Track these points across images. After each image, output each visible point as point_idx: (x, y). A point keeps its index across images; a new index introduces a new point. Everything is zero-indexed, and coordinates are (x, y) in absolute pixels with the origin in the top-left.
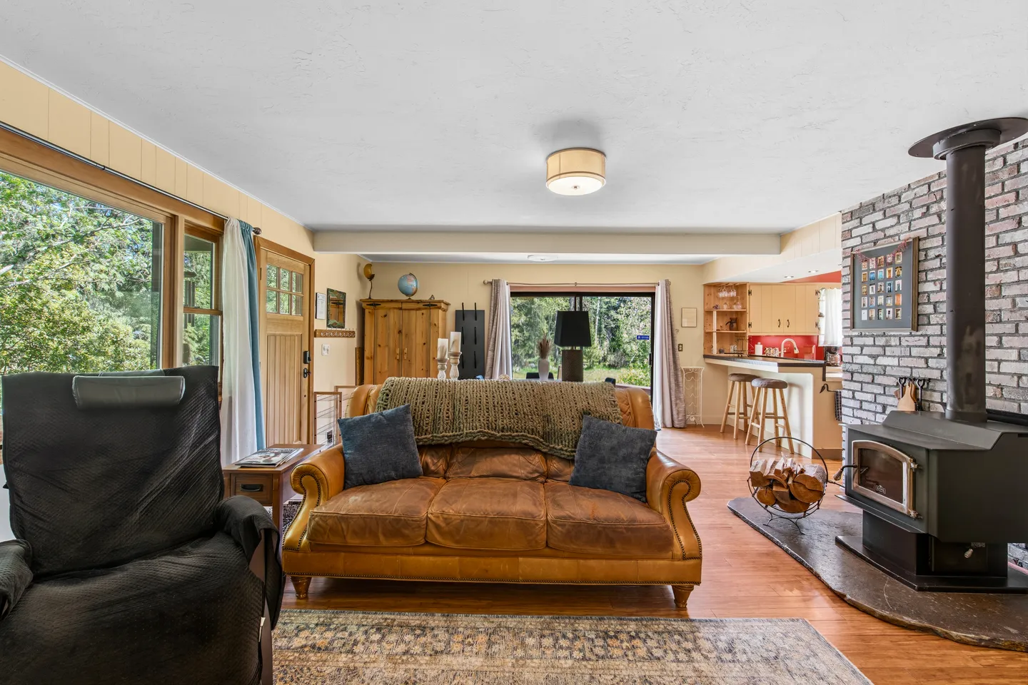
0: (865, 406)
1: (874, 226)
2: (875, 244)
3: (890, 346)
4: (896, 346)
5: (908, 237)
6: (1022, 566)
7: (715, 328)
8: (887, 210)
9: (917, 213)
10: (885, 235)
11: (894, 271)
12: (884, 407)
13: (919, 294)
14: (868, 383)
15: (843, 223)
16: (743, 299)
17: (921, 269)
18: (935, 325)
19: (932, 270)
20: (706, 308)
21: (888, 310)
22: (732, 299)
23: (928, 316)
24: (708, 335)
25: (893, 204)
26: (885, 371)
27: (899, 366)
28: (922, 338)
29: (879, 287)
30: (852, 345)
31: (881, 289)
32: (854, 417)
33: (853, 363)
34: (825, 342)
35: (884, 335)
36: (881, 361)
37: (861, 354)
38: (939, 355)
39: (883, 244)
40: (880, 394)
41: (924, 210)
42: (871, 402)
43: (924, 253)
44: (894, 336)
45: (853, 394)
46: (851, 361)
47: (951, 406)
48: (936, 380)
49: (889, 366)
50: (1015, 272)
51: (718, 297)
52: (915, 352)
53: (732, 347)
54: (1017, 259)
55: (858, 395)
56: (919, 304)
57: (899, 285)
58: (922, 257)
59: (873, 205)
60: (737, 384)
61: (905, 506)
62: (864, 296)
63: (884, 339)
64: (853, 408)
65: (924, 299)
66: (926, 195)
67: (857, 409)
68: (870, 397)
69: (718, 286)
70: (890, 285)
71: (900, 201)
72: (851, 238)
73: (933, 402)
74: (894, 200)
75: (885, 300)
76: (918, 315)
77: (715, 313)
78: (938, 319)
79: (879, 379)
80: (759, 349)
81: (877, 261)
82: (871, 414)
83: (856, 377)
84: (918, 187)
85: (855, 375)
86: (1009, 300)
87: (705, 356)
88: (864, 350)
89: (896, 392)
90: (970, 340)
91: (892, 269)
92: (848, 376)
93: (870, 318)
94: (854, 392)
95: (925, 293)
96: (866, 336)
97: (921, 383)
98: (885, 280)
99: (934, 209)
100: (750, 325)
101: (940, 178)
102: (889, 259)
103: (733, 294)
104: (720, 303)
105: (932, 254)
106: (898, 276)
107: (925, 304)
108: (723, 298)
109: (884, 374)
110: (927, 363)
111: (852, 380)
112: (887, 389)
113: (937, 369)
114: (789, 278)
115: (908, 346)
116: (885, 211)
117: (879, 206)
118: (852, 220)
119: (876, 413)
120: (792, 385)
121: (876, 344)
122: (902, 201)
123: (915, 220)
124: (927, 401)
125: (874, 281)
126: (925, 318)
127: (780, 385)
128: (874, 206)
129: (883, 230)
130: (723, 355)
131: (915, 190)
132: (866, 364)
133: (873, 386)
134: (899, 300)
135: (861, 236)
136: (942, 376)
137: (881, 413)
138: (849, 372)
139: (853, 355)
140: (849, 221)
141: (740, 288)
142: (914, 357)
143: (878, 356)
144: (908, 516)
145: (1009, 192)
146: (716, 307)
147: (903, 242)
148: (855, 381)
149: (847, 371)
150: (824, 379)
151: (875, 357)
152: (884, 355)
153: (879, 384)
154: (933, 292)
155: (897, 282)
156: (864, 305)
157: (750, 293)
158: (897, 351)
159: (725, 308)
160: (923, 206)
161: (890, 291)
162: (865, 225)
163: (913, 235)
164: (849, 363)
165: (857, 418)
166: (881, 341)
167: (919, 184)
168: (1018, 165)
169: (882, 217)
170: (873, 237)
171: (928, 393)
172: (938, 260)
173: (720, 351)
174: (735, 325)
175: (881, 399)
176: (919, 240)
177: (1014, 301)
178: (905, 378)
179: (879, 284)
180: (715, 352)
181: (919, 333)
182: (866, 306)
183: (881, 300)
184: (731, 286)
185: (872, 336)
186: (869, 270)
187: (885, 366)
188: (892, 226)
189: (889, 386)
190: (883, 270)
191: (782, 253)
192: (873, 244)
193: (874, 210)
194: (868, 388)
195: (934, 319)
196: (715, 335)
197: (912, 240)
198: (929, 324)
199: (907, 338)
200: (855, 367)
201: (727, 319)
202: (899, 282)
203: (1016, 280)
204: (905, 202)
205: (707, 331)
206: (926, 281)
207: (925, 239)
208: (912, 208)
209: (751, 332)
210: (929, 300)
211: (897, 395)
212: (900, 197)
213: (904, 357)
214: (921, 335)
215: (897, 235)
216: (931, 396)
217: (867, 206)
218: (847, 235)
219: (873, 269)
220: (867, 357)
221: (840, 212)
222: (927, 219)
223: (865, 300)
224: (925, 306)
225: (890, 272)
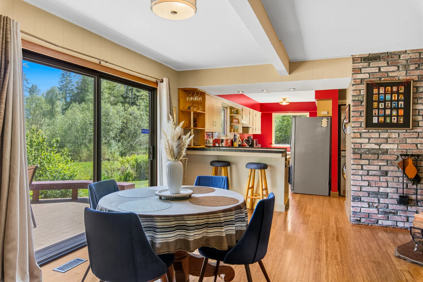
0: (372, 173)
1: (380, 69)
3: (391, 138)
4: (395, 138)
5: (405, 79)
8: (390, 62)
9: (413, 67)
10: (388, 75)
11: (398, 96)
12: (386, 172)
13: (413, 110)
14: (374, 160)
15: (354, 63)
16: (204, 103)
17: (415, 97)
18: (422, 127)
19: (421, 98)
21: (393, 117)
25: (394, 59)
26: (387, 152)
27: (398, 149)
28: (414, 133)
29: (387, 105)
30: (361, 138)
31: (388, 106)
32: (362, 180)
35: (387, 132)
36: (384, 146)
37: (368, 143)
39: (387, 80)
40: (384, 165)
41: (417, 66)
42: (376, 171)
43: (416, 89)
44: (395, 132)
46: (360, 147)
49: (390, 149)
51: (186, 100)
52: (409, 141)
55: (367, 167)
56: (413, 115)
57: (401, 104)
58: (415, 91)
62: (375, 109)
63: (387, 134)
64: (361, 175)
65: (416, 113)
66: (418, 58)
67: (364, 175)
68: (375, 168)
70: (395, 104)
71: (399, 58)
72: (361, 73)
74: (396, 57)
75: (391, 112)
76: (413, 121)
77: (192, 113)
79: (382, 157)
81: (385, 89)
82: (376, 177)
84: (412, 53)
85: (363, 155)
88: (370, 141)
89: (399, 164)
91: (396, 95)
92: (358, 156)
93: (379, 122)
94: (362, 165)
95: (416, 109)
96: (372, 132)
98: (391, 101)
99: (422, 67)
100: (207, 124)
102: (395, 90)
105: (422, 90)
106: (401, 99)
109: (386, 154)
110: (417, 146)
111: (361, 159)
112: (389, 162)
115: (404, 138)
116: (388, 62)
117: (384, 58)
118: (361, 62)
119: (380, 176)
121: (381, 137)
122: (401, 59)
123: (409, 70)
128: (379, 58)
129: (386, 72)
131: (411, 55)
132: (373, 149)
133: (379, 161)
134: (401, 112)
135: (369, 73)
137: (384, 176)
139: (361, 144)
140: (359, 63)
141: (203, 95)
142: (408, 144)
143: (381, 144)
148: (364, 159)
151: (379, 145)
152: (386, 143)
153: (383, 160)
154: (421, 110)
155: (400, 103)
156: (375, 114)
157: (206, 100)
158: (397, 141)
160: (415, 64)
161: (395, 107)
162: (373, 67)
163: (409, 78)
164: (357, 148)
165: (365, 181)
167: (413, 51)
169: (385, 65)
170: (379, 75)
175: (384, 168)
176: (414, 81)
179: (387, 102)
180: (193, 145)
181: (412, 131)
182: (377, 115)
183: (388, 112)
185: (378, 132)
186: (379, 94)
187: (387, 149)
188: (393, 71)
189: (390, 160)
190: (390, 95)
191: (292, 75)
192: (379, 79)
193: (379, 60)
194: (374, 162)
195: (421, 124)
196: (193, 131)
198: (418, 126)
199: (404, 134)
200: (363, 151)
204: (403, 59)
206: (418, 104)
208: (408, 64)
209: (208, 129)
210: (420, 113)
212: (400, 56)
213: (401, 144)
215: (397, 76)
217: (374, 56)
218: (356, 71)
219: (382, 94)
220: (373, 144)
221: (352, 56)
222: (418, 71)
223: (375, 112)
224: (417, 117)
225: (395, 97)
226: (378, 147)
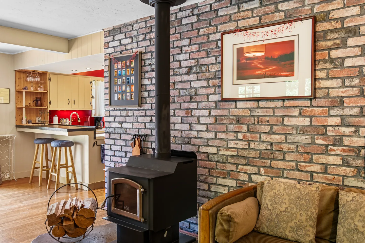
0: (117, 153)
1: (120, 42)
2: (121, 53)
3: (128, 116)
4: (131, 116)
5: (136, 51)
6: (182, 230)
7: (24, 105)
8: (127, 33)
9: (141, 38)
10: (126, 48)
11: (130, 71)
12: (126, 153)
13: (142, 85)
14: (118, 139)
15: (105, 37)
16: (45, 84)
17: (143, 71)
18: (149, 104)
19: (147, 72)
20: (17, 88)
21: (127, 94)
22: (37, 83)
23: (145, 98)
24: (19, 110)
25: (129, 30)
26: (126, 131)
27: (133, 128)
28: (143, 111)
29: (123, 80)
30: (110, 116)
31: (124, 81)
32: (111, 161)
33: (110, 127)
34: (95, 114)
35: (126, 110)
36: (125, 125)
37: (114, 122)
38: (150, 121)
39: (125, 54)
40: (124, 146)
41: (144, 36)
42: (119, 151)
43: (144, 62)
44: (130, 110)
45: (111, 146)
46: (109, 126)
47: (157, 151)
48: (149, 135)
49: (128, 128)
50: (180, 76)
51: (26, 81)
52: (140, 119)
53: (38, 118)
54: (181, 69)
55: (114, 148)
56: (142, 91)
57: (132, 79)
58: (143, 64)
59: (120, 28)
60: (41, 145)
61: (138, 216)
62: (116, 85)
63: (126, 112)
64: (110, 156)
65: (144, 89)
66: (144, 27)
67: (113, 156)
68: (118, 148)
69: (27, 73)
70: (128, 79)
71: (133, 29)
72: (109, 48)
73: (148, 148)
74: (130, 28)
75: (126, 89)
76: (141, 98)
77: (24, 93)
78: (150, 100)
79: (124, 137)
80: (56, 119)
81: (122, 64)
82: (119, 158)
83: (113, 136)
84: (141, 22)
85: (112, 135)
86: (178, 91)
87: (17, 126)
88: (116, 119)
89: (131, 144)
90: (164, 112)
91: (129, 69)
92: (108, 136)
93: (119, 99)
94: (111, 145)
95: (144, 85)
96: (117, 110)
97: (143, 138)
98: (126, 76)
99: (148, 37)
100: (50, 103)
101: (150, 19)
102: (128, 64)
103: (38, 79)
104: (29, 86)
105: (147, 62)
106: (132, 74)
107: (144, 91)
108: (31, 82)
109: (126, 134)
110: (145, 125)
111: (110, 138)
112: (127, 142)
113: (150, 129)
114: (74, 72)
115: (137, 116)
116: (126, 33)
117: (123, 30)
118: (109, 36)
119: (122, 157)
120: (77, 143)
121: (122, 115)
122: (134, 29)
123: (139, 41)
124: (146, 148)
125: (120, 76)
126: (144, 100)
127: (69, 144)
128: (120, 30)
129: (125, 45)
130: (31, 125)
131: (140, 24)
132: (117, 128)
133: (121, 141)
134: (133, 88)
135: (114, 47)
136: (152, 133)
137: (124, 157)
138: (108, 133)
139: (110, 122)
140: (108, 37)
141: (43, 75)
142: (140, 122)
143: (123, 122)
144: (140, 222)
145: (178, 33)
146: (25, 88)
147: (134, 54)
148: (112, 139)
149: (107, 132)
150: (95, 138)
151: (121, 123)
152: (126, 122)
153: (123, 140)
154: (148, 85)
157: (49, 79)
158: (132, 119)
159: (32, 90)
160: (143, 34)
161: (128, 83)
162: (116, 40)
163: (139, 50)
164: (108, 127)
165: (113, 161)
166: (124, 113)
167: (142, 20)
168: (181, 19)
169: (124, 37)
170: (120, 49)
171: (146, 143)
172: (150, 66)
173: (29, 122)
174: (39, 102)
175: (125, 149)
176: (142, 54)
177: (180, 91)
178: (136, 135)
179: (123, 78)
180: (24, 123)
181: (142, 109)
182: (117, 92)
183: (124, 88)
184: (37, 73)
185: (120, 110)
186: (118, 69)
187: (126, 128)
188: (129, 44)
189: (128, 140)
190: (125, 70)
191: (70, 53)
192: (120, 53)
193: (120, 32)
194: (118, 142)
195: (148, 100)
196: (24, 110)
197: (138, 53)
198: (146, 103)
199: (136, 112)
200: (111, 130)
201: (34, 97)
202: (132, 78)
203: (180, 80)
204: (135, 30)
205: (19, 106)
206: (145, 78)
207: (144, 53)
208: (138, 35)
209: (51, 107)
210: (146, 89)
211: (132, 146)
212: (133, 26)
213: (135, 122)
214: (143, 110)
215: (131, 49)
216: (147, 144)
217: (117, 28)
218: (107, 45)
219: (120, 69)
220: (117, 123)
221: (103, 30)
222: (145, 42)
223: (116, 88)
224: (144, 93)
225: (128, 71)
226: (120, 126)
